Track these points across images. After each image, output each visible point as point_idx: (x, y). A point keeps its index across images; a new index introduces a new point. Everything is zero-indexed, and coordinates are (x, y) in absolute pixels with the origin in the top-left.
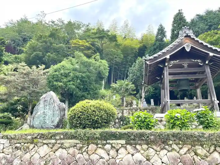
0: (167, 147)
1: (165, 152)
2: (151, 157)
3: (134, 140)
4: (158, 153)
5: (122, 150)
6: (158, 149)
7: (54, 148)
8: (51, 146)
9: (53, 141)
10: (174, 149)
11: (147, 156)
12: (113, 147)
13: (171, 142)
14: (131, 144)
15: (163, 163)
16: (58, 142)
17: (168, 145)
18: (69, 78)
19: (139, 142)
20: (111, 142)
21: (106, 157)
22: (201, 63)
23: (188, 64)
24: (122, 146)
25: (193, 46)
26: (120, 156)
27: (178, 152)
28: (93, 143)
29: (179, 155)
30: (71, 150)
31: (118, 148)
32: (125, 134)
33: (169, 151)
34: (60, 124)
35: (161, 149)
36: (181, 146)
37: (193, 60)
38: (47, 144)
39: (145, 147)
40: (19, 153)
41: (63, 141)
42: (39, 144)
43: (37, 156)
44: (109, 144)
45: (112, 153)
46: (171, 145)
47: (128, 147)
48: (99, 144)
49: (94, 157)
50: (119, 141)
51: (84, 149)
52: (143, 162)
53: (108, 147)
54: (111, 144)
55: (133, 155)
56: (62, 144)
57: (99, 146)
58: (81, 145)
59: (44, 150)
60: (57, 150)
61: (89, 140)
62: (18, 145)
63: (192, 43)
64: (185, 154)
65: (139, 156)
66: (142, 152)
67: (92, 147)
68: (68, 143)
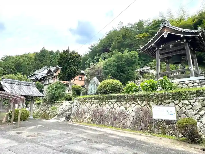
0: (135, 102)
1: (134, 105)
2: (127, 108)
3: (120, 99)
4: (131, 105)
5: (116, 105)
6: (131, 104)
7: (91, 104)
8: (90, 103)
9: (91, 101)
10: (138, 103)
11: (126, 107)
12: (112, 103)
13: (137, 100)
14: (119, 102)
15: (133, 111)
16: (92, 101)
17: (135, 101)
18: (111, 67)
19: (122, 100)
20: (111, 100)
21: (109, 108)
22: (182, 42)
23: (173, 45)
24: (115, 103)
25: (169, 33)
26: (115, 107)
27: (141, 105)
28: (104, 101)
29: (141, 107)
30: (97, 105)
31: (114, 103)
32: (116, 96)
33: (136, 105)
34: (97, 93)
35: (133, 104)
36: (142, 102)
37: (176, 41)
38: (89, 102)
39: (125, 102)
40: (81, 106)
41: (94, 101)
42: (86, 102)
43: (86, 107)
44: (110, 101)
45: (112, 106)
46: (137, 101)
47: (118, 103)
48: (106, 102)
49: (105, 108)
50: (114, 100)
51: (101, 104)
52: (124, 110)
53: (110, 103)
54: (111, 102)
55: (120, 107)
56: (93, 102)
57: (107, 102)
58: (100, 102)
59: (88, 105)
60: (92, 105)
61: (102, 100)
62: (80, 103)
63: (168, 31)
64: (144, 106)
65: (122, 108)
66: (124, 105)
67: (104, 103)
68: (96, 101)
